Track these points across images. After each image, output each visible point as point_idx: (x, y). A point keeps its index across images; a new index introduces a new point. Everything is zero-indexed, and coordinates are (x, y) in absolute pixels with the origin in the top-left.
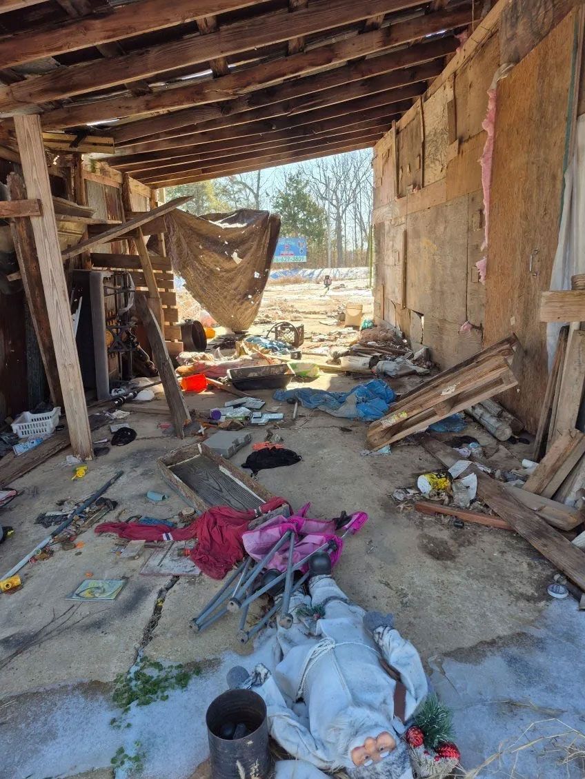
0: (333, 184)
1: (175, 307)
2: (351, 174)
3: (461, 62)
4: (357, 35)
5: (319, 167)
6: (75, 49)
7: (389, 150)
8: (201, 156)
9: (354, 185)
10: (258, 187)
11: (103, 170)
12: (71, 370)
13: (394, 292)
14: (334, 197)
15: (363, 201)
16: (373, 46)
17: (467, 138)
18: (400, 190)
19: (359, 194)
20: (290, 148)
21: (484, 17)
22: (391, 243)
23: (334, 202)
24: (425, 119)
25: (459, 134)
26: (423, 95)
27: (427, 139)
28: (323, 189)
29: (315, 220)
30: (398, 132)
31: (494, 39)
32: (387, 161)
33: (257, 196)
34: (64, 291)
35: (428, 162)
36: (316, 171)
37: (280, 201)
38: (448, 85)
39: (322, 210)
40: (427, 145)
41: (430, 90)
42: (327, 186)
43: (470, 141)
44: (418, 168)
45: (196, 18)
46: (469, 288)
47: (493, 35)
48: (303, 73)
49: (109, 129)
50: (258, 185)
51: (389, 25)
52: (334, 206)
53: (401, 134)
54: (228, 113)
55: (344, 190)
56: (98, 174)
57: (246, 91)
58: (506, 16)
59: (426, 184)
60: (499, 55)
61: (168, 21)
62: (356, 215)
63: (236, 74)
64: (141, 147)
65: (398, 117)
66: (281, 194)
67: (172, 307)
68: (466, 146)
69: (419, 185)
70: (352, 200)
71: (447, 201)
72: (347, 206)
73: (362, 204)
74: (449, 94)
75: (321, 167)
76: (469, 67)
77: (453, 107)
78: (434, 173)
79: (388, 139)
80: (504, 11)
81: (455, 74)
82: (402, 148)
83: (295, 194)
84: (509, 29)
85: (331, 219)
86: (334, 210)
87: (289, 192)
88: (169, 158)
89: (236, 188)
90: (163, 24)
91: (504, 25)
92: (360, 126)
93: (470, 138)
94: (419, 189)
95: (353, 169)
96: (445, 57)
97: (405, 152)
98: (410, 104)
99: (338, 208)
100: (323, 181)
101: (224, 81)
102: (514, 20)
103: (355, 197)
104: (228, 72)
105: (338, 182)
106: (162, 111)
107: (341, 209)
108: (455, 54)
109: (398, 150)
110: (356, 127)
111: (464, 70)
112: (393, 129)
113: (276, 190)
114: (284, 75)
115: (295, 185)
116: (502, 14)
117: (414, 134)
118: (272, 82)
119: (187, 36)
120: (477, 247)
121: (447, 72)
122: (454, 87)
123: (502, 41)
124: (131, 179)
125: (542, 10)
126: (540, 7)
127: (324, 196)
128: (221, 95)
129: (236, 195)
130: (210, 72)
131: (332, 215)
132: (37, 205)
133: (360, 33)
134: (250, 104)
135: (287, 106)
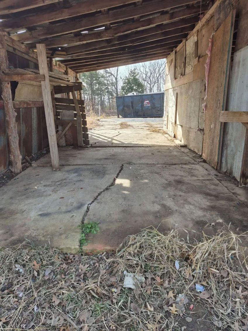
0: (149, 74)
1: (86, 120)
2: (157, 70)
3: (200, 26)
4: (160, 15)
5: (143, 67)
6: (58, 19)
7: (172, 60)
8: (97, 61)
9: (158, 75)
10: (117, 75)
11: (59, 65)
12: (53, 137)
13: (172, 118)
14: (149, 80)
15: (161, 82)
16: (166, 20)
17: (201, 56)
18: (176, 76)
19: (160, 79)
20: (132, 58)
21: (209, 9)
22: (171, 97)
23: (149, 82)
24: (186, 48)
25: (199, 54)
26: (186, 38)
27: (187, 56)
28: (144, 77)
29: (140, 90)
30: (176, 53)
31: (212, 19)
32: (171, 65)
33: (116, 79)
34: (51, 108)
35: (187, 65)
36: (142, 69)
37: (126, 81)
38: (195, 35)
39: (144, 86)
40: (187, 59)
41: (188, 37)
42: (146, 75)
43: (202, 57)
44: (183, 67)
45: (102, 9)
46: (200, 115)
47: (212, 16)
48: (139, 29)
49: (64, 49)
50: (117, 74)
51: (172, 12)
52: (149, 84)
53: (177, 53)
54: (109, 44)
55: (154, 77)
56: (58, 66)
57: (117, 35)
58: (217, 10)
59: (186, 74)
60: (214, 25)
61: (91, 10)
62: (158, 88)
63: (113, 29)
64: (75, 56)
65: (176, 47)
66: (127, 78)
67: (84, 120)
68: (201, 59)
69: (183, 74)
70: (157, 82)
71: (193, 81)
72: (154, 84)
73: (161, 83)
74: (196, 38)
75: (144, 67)
76: (203, 29)
77: (197, 44)
78: (189, 69)
79: (172, 55)
80: (216, 8)
81: (198, 31)
82: (177, 59)
83: (133, 78)
84: (217, 15)
85: (148, 90)
86: (149, 85)
87: (130, 77)
88: (85, 61)
89: (108, 75)
90: (89, 11)
91: (216, 14)
92: (160, 50)
93: (202, 56)
94: (183, 76)
95: (157, 68)
96: (194, 24)
97: (178, 61)
98: (180, 42)
99: (150, 85)
100: (145, 73)
101: (109, 31)
102: (219, 12)
103: (158, 81)
104: (110, 28)
105: (151, 74)
106: (85, 42)
107: (152, 85)
108: (198, 23)
109: (176, 60)
110: (159, 51)
111: (201, 30)
112: (174, 51)
113: (125, 76)
114: (132, 30)
115: (133, 74)
116: (215, 9)
117: (182, 54)
118: (127, 32)
119: (97, 15)
120: (203, 99)
121: (195, 30)
122: (197, 36)
123: (215, 20)
124: (69, 69)
125: (229, 9)
126: (229, 7)
127: (145, 79)
128: (107, 37)
129: (108, 78)
130: (104, 28)
131: (148, 88)
132: (43, 76)
133: (161, 14)
134: (118, 40)
135: (132, 42)
